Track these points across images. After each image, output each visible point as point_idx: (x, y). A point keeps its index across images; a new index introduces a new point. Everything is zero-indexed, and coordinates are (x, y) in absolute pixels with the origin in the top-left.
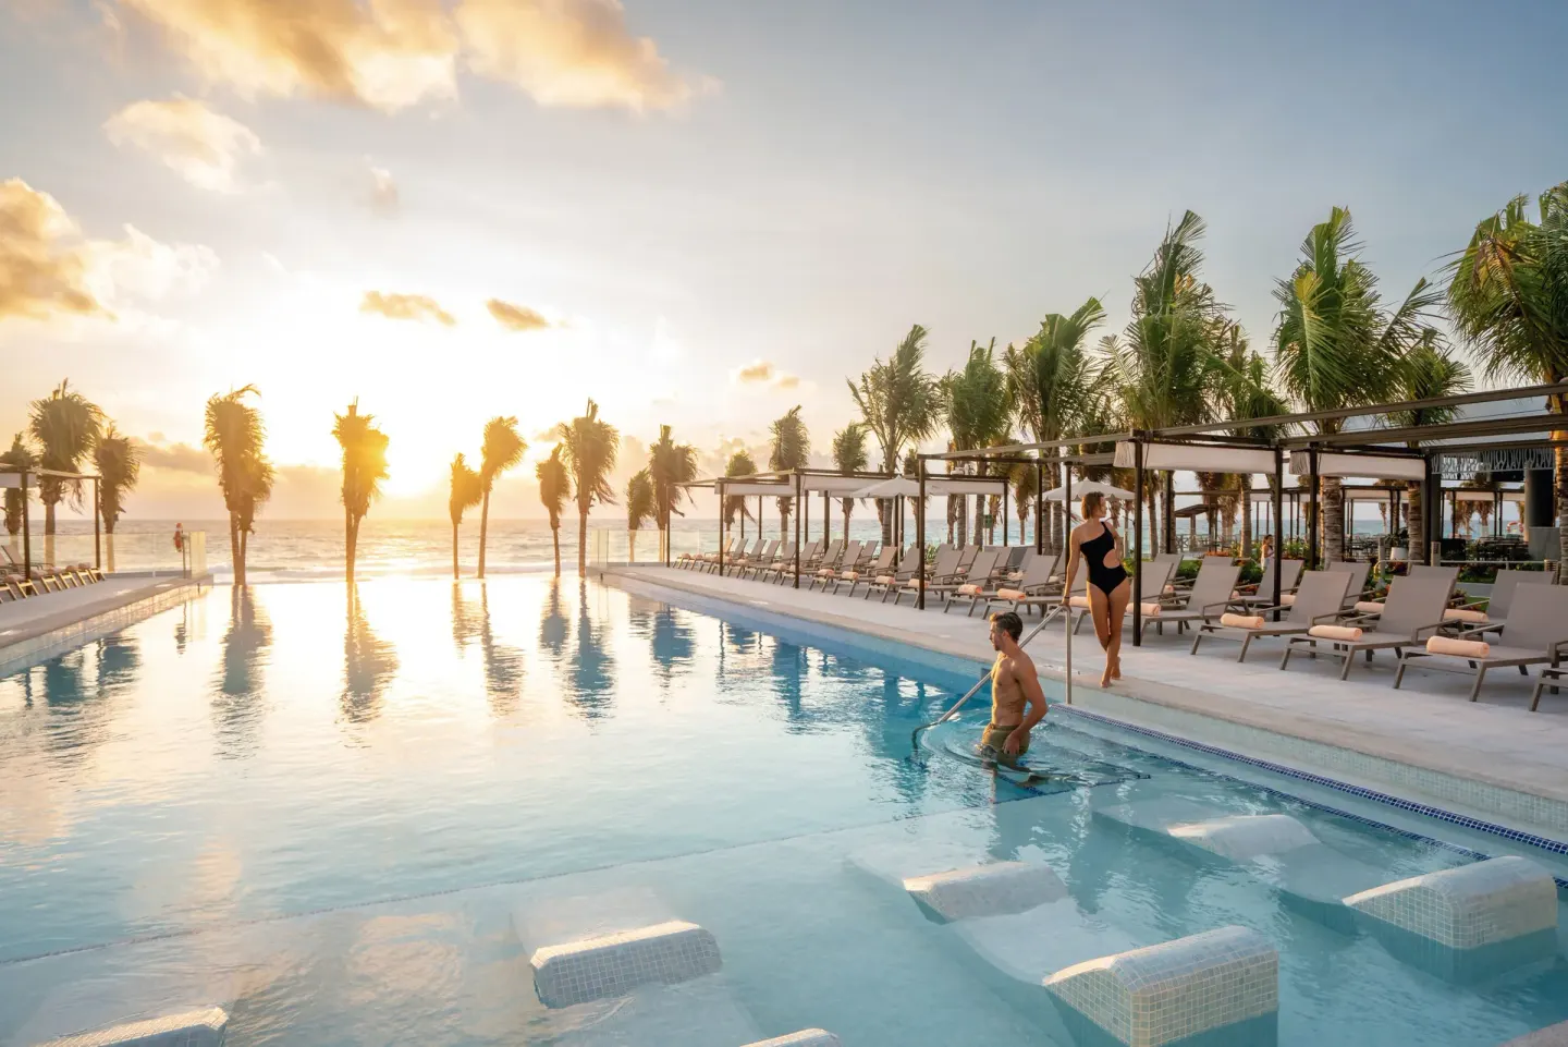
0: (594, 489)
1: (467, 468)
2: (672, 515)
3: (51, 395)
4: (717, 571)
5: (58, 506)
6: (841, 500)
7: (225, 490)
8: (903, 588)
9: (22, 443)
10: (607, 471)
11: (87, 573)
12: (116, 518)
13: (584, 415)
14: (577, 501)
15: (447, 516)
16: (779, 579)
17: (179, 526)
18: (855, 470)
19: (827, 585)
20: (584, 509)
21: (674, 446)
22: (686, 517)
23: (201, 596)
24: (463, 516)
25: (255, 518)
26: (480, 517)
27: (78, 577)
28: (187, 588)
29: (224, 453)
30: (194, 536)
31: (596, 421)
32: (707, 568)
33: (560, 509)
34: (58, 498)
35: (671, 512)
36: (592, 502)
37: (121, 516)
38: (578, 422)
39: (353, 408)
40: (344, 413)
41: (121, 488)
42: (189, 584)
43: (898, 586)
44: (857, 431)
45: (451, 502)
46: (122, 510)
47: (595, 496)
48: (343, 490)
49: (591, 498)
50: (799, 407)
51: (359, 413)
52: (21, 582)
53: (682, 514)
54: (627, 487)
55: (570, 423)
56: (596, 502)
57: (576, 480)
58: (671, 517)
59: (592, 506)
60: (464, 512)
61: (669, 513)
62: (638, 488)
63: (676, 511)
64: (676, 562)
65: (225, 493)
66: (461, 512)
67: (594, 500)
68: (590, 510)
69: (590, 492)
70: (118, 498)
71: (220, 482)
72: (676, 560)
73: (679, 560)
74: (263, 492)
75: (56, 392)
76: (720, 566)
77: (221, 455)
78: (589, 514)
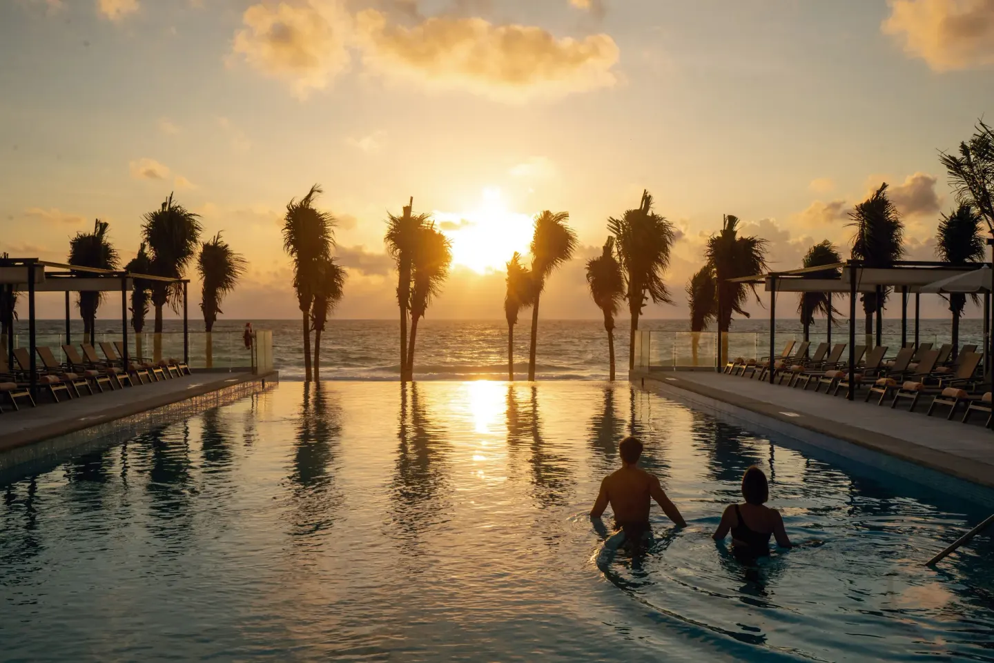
0: (644, 288)
1: (522, 267)
2: (735, 315)
3: (160, 207)
4: (768, 377)
5: (165, 306)
6: (948, 296)
7: (299, 292)
8: (975, 403)
9: (145, 251)
10: (660, 268)
11: (175, 368)
12: (214, 319)
13: (638, 208)
14: (627, 299)
15: (502, 316)
16: (833, 390)
17: (248, 325)
18: (968, 260)
19: (886, 397)
20: (636, 308)
21: (738, 237)
22: (750, 318)
23: (265, 391)
24: (518, 316)
25: (328, 318)
26: (531, 318)
27: (167, 371)
28: (251, 384)
29: (299, 255)
30: (260, 334)
31: (649, 213)
32: (757, 374)
33: (615, 310)
34: (165, 300)
35: (734, 311)
36: (644, 302)
37: (219, 316)
38: (630, 215)
39: (407, 210)
40: (399, 214)
41: (219, 291)
42: (254, 380)
43: (969, 400)
44: (972, 212)
45: (506, 302)
46: (221, 312)
47: (648, 294)
48: (398, 290)
49: (643, 297)
51: (415, 213)
52: (119, 374)
53: (747, 315)
54: (690, 284)
55: (620, 217)
56: (649, 301)
57: (628, 279)
58: (732, 316)
59: (645, 305)
60: (519, 312)
61: (731, 312)
62: (701, 285)
63: (739, 310)
64: (728, 367)
65: (299, 294)
66: (517, 312)
67: (647, 298)
68: (642, 309)
69: (643, 291)
70: (217, 300)
71: (295, 284)
72: (729, 365)
73: (731, 365)
74: (336, 292)
75: (164, 205)
76: (771, 373)
77: (296, 258)
78: (641, 314)
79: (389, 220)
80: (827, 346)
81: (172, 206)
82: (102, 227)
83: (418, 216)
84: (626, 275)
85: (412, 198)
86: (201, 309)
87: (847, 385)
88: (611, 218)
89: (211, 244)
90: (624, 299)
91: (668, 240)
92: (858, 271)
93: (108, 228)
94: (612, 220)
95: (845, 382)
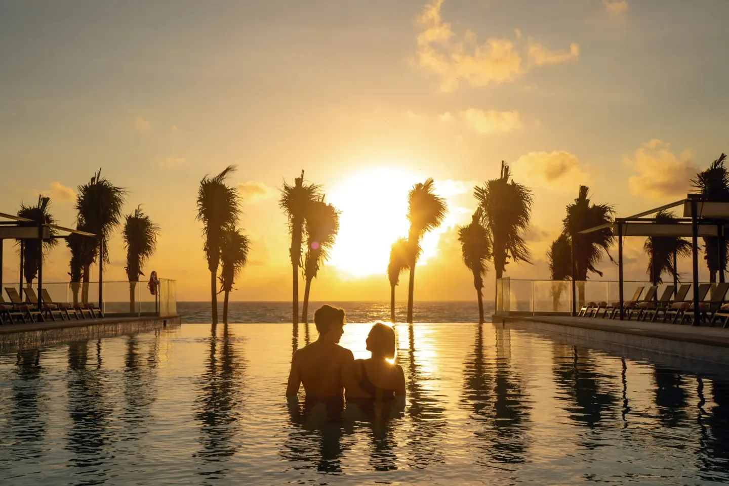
0: (508, 247)
2: (589, 273)
3: (90, 182)
4: (618, 316)
7: (208, 255)
11: (89, 310)
13: (499, 178)
20: (500, 266)
21: (590, 205)
31: (509, 182)
33: (483, 270)
36: (507, 260)
38: (492, 184)
39: (299, 181)
40: (292, 184)
41: (141, 256)
45: (389, 268)
47: (509, 253)
49: (506, 255)
50: (723, 157)
51: (306, 184)
53: (601, 274)
54: (550, 250)
55: (485, 186)
56: (511, 259)
57: (493, 240)
58: (587, 275)
59: (508, 263)
60: (400, 274)
61: (586, 271)
62: (559, 250)
63: (592, 269)
64: (582, 311)
65: (208, 257)
66: (398, 275)
67: (509, 257)
68: (506, 266)
69: (506, 250)
70: (140, 263)
71: (205, 248)
72: (583, 309)
73: (585, 309)
74: (241, 258)
75: (93, 179)
76: (621, 311)
77: (206, 226)
78: (505, 270)
79: (283, 189)
80: (674, 288)
81: (99, 180)
82: (45, 201)
83: (309, 186)
84: (491, 237)
85: (303, 171)
86: (126, 271)
87: (692, 313)
88: (477, 187)
89: (133, 216)
90: (490, 258)
91: (527, 205)
92: (699, 205)
93: (49, 202)
94: (477, 188)
95: (689, 310)
